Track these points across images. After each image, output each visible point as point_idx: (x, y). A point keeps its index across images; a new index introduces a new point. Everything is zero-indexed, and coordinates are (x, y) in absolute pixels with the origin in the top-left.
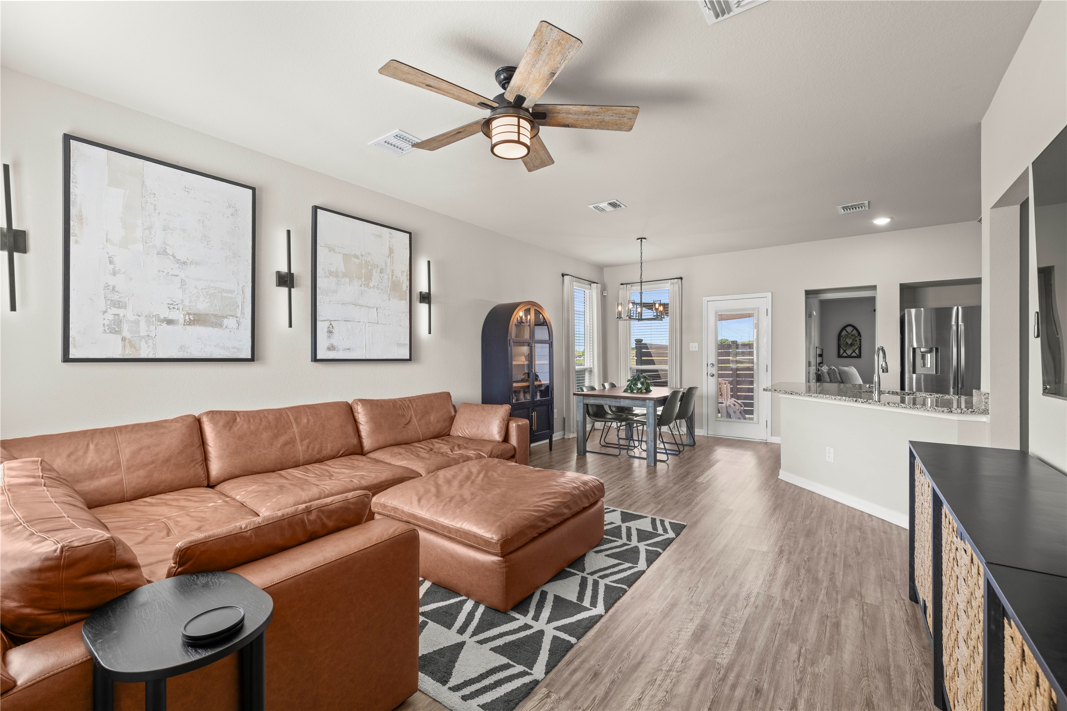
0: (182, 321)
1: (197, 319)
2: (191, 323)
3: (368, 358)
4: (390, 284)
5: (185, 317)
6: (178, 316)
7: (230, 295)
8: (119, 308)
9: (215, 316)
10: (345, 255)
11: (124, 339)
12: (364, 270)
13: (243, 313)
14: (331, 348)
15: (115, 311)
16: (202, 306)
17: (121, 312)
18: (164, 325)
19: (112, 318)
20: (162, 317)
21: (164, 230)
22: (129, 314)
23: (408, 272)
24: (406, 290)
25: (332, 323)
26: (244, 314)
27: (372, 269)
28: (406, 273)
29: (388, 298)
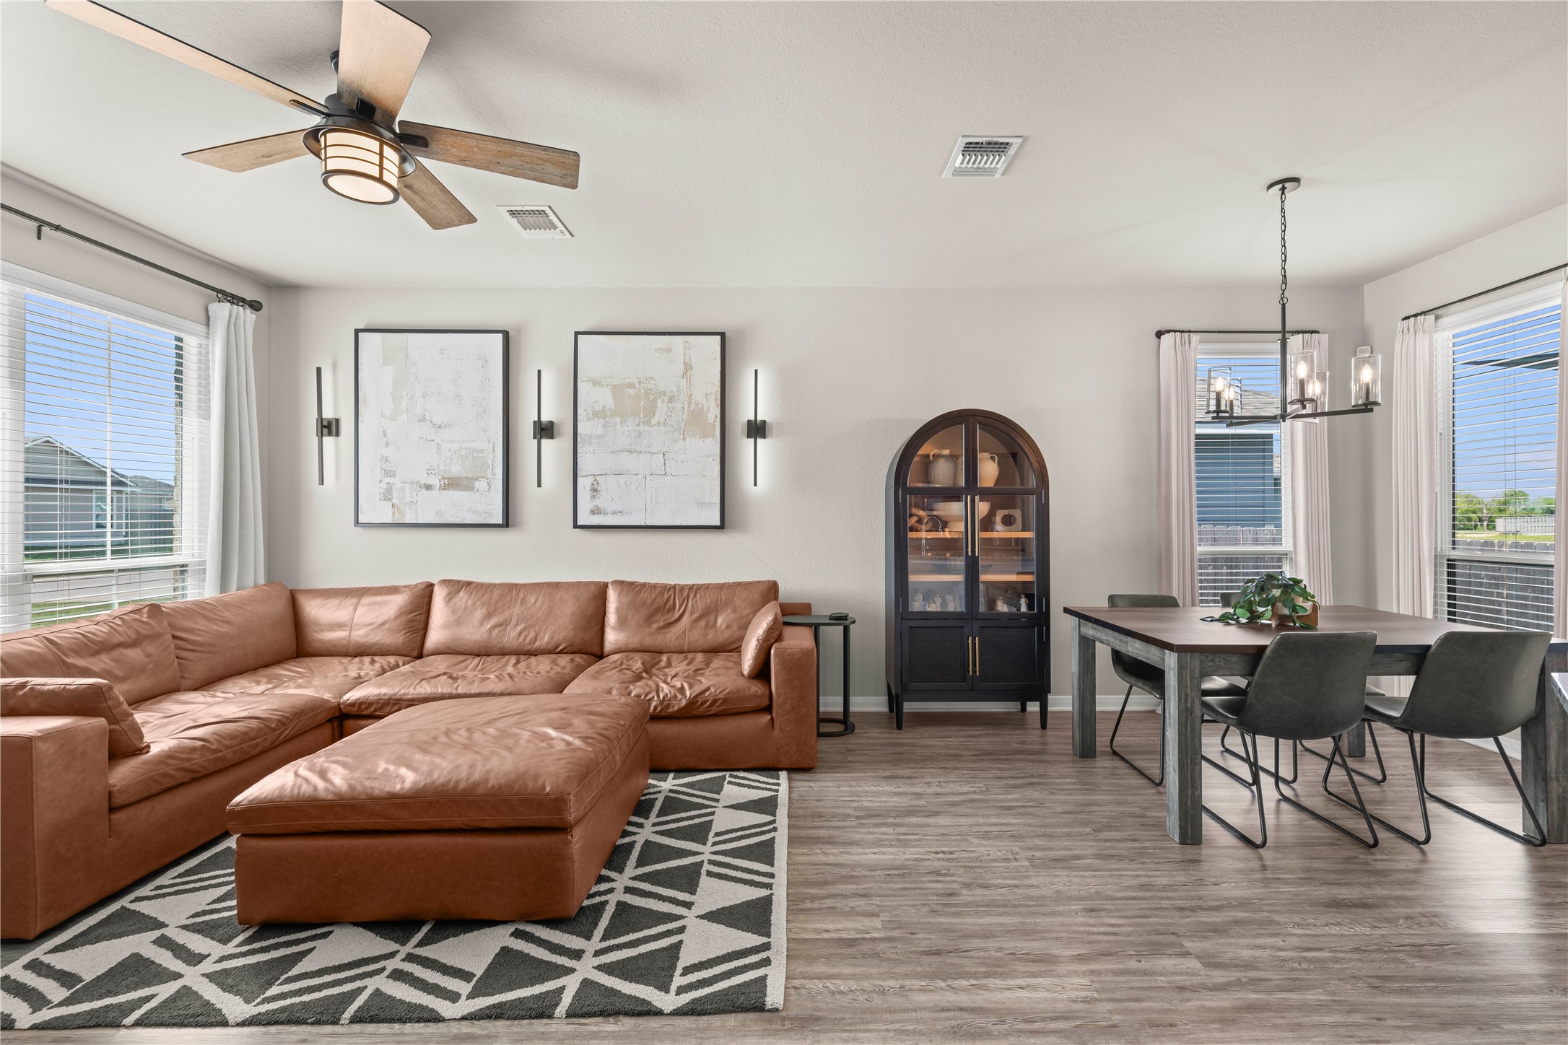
0: (438, 486)
1: (452, 484)
2: (445, 488)
3: (649, 523)
4: (685, 417)
5: (440, 481)
6: (434, 481)
7: (480, 455)
8: (390, 476)
9: (467, 478)
10: (615, 387)
11: (393, 506)
12: (642, 403)
13: (493, 474)
14: (597, 511)
15: (387, 480)
16: (456, 470)
17: (391, 480)
18: (424, 490)
19: (385, 486)
20: (422, 482)
21: (424, 397)
22: (398, 483)
23: (719, 394)
24: (715, 421)
25: (598, 478)
26: (495, 474)
27: (655, 399)
28: (713, 396)
29: (682, 437)
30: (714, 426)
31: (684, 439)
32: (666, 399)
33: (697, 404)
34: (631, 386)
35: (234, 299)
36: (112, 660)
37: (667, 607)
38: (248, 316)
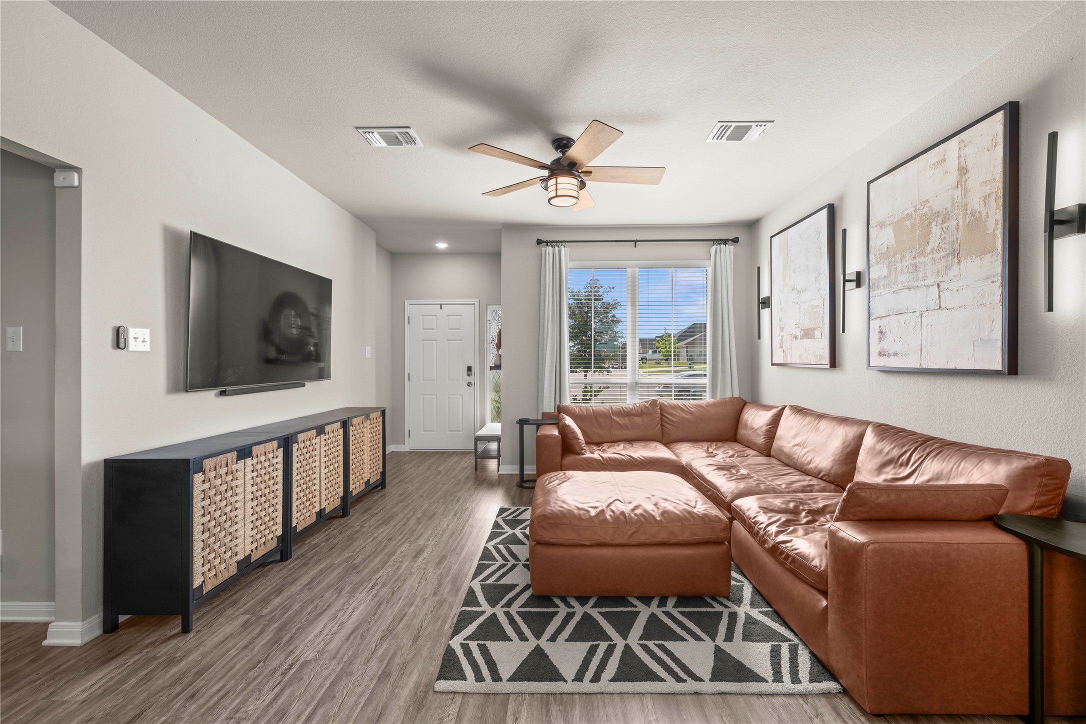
0: (800, 336)
1: (805, 334)
2: (803, 337)
4: (960, 235)
5: (801, 332)
7: (817, 310)
8: (782, 331)
9: (811, 329)
10: (895, 223)
11: (783, 352)
12: (918, 232)
14: (882, 353)
15: (782, 334)
16: (807, 323)
18: (794, 340)
19: (780, 338)
20: (793, 334)
21: (794, 272)
22: (785, 336)
24: (995, 229)
25: (883, 320)
26: (824, 324)
27: (929, 224)
28: (993, 196)
29: (956, 261)
30: (994, 235)
31: (959, 261)
32: (940, 220)
33: (973, 214)
34: (909, 216)
35: (725, 242)
36: (629, 420)
37: (901, 460)
38: (730, 248)
